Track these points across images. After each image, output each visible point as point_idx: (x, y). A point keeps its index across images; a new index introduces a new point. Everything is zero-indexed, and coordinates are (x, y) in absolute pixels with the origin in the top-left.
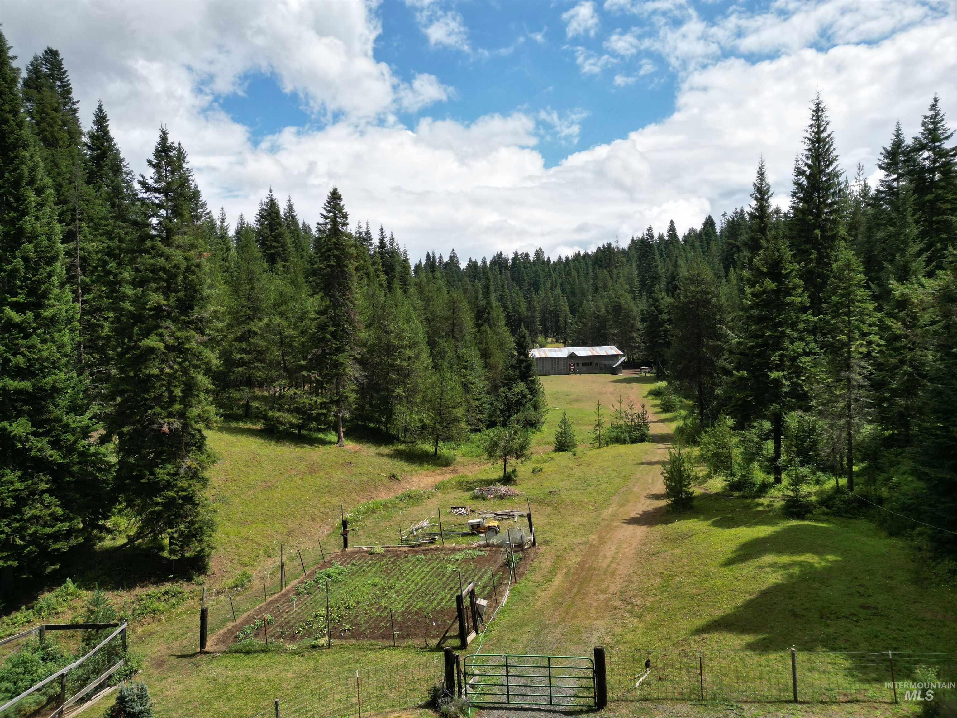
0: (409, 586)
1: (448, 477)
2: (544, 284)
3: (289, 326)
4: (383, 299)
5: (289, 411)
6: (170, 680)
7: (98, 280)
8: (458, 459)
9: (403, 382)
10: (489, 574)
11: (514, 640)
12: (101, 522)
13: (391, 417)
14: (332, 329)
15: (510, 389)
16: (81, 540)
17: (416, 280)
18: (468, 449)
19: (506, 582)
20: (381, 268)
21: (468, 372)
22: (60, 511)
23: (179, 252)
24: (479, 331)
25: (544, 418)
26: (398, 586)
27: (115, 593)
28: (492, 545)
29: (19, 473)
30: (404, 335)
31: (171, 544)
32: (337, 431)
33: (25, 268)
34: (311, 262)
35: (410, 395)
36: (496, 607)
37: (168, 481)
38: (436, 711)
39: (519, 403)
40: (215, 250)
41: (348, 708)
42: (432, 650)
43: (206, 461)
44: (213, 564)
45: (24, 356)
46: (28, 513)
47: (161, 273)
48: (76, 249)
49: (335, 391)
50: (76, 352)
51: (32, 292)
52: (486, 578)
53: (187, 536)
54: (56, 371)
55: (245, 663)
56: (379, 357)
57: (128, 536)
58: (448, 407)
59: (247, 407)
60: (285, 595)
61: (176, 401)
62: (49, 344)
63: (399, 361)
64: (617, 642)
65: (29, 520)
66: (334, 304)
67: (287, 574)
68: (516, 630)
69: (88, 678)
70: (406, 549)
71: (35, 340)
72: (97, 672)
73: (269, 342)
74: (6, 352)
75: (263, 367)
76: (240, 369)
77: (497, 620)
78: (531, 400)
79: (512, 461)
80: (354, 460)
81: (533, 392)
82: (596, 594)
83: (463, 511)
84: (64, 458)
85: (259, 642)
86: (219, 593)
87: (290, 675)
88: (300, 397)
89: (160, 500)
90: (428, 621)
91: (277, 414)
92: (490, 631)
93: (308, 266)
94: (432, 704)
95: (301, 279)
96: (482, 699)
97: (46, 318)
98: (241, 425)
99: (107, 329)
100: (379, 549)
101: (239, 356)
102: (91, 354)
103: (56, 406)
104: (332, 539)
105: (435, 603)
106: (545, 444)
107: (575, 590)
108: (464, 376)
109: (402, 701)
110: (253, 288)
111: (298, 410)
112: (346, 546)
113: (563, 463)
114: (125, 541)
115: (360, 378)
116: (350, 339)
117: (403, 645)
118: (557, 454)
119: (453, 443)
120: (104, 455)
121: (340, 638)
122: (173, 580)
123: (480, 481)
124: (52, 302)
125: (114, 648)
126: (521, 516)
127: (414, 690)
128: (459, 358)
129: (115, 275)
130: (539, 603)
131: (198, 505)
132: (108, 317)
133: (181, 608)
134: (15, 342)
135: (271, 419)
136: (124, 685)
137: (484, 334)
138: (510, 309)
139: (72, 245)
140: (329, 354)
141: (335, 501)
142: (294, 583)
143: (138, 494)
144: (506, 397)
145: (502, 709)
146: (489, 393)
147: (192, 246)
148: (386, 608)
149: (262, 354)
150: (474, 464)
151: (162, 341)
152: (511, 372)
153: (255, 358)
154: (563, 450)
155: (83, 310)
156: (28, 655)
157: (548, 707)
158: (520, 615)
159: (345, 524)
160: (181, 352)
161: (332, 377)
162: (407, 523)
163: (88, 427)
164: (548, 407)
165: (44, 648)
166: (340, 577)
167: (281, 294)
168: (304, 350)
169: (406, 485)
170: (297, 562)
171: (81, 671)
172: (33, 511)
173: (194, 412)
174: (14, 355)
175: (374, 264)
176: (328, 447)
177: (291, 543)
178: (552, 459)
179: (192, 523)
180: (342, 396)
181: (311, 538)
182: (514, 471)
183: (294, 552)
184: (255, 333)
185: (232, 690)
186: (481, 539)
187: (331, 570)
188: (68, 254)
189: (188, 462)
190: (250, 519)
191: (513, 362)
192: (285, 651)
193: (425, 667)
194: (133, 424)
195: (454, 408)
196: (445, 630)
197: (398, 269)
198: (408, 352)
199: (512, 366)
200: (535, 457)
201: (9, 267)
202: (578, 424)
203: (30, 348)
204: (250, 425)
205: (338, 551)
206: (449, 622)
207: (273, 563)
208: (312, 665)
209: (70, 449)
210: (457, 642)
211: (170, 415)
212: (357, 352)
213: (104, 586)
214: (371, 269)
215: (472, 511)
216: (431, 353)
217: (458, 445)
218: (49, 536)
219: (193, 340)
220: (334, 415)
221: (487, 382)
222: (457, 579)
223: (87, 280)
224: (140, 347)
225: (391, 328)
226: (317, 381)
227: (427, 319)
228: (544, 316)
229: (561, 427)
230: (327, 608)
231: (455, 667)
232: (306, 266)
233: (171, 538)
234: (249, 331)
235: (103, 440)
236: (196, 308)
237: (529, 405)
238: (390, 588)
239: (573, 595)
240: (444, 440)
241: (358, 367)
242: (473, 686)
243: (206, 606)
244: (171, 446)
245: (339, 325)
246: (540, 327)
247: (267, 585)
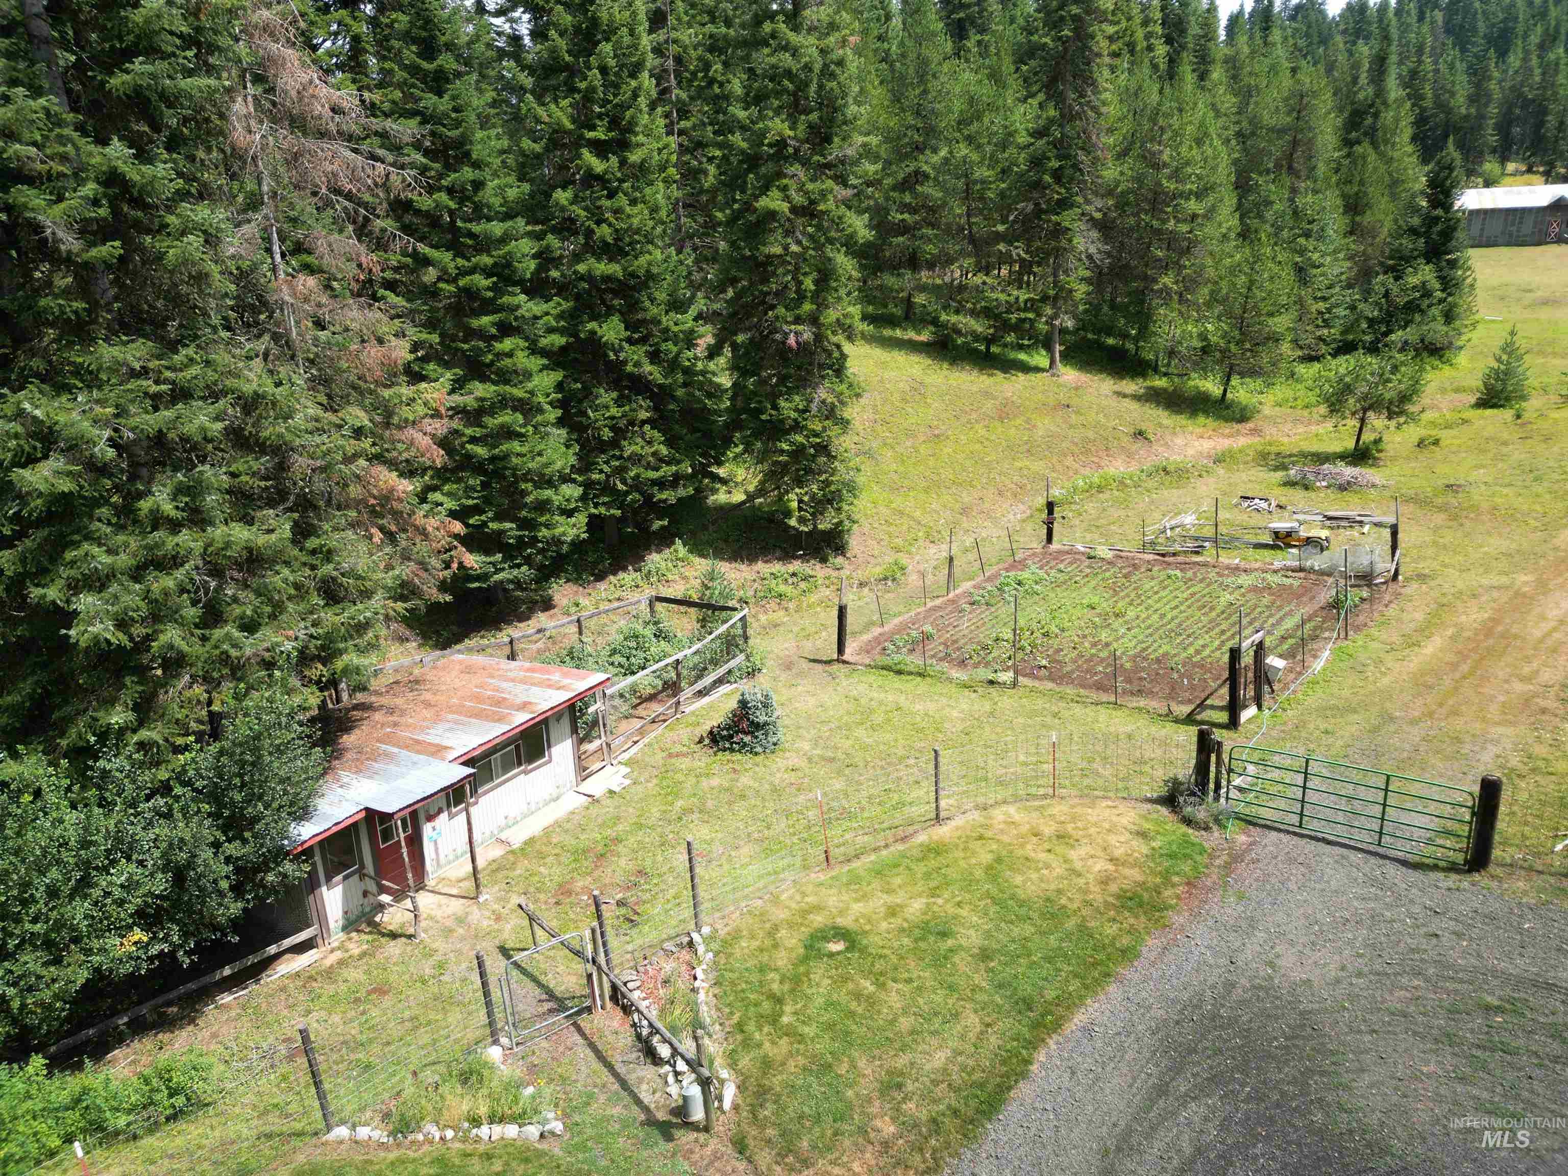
0: (1148, 617)
1: (1242, 441)
2: (1525, 36)
3: (981, 162)
4: (1155, 97)
5: (973, 313)
6: (800, 688)
7: (699, 95)
8: (1267, 410)
9: (1177, 263)
10: (1296, 619)
11: (1327, 732)
12: (714, 469)
13: (1146, 328)
14: (1054, 164)
15: (1397, 279)
16: (691, 490)
17: (1227, 51)
18: (1289, 394)
19: (1327, 634)
20: (1159, 29)
21: (1311, 244)
22: (664, 450)
23: (812, 40)
24: (1348, 155)
25: (1464, 337)
26: (1131, 614)
27: (734, 565)
28: (1311, 570)
29: (615, 395)
30: (1189, 170)
31: (800, 509)
32: (1048, 347)
33: (603, 85)
34: (1029, 30)
35: (1187, 289)
36: (1300, 673)
37: (795, 420)
38: (1174, 812)
39: (1412, 307)
40: (868, 20)
41: (1037, 778)
42: (1177, 721)
43: (847, 393)
44: (854, 543)
45: (610, 225)
46: (629, 449)
47: (786, 82)
48: (667, 42)
49: (1051, 279)
50: (673, 216)
51: (614, 123)
52: (1290, 623)
53: (820, 501)
54: (650, 247)
55: (897, 685)
56: (1137, 215)
57: (746, 492)
58: (1258, 314)
59: (908, 302)
60: (953, 602)
61: (805, 297)
62: (640, 206)
63: (1172, 222)
64: (1534, 770)
65: (629, 458)
66: (1062, 116)
67: (957, 570)
68: (1334, 716)
69: (705, 669)
70: (1151, 557)
71: (622, 200)
72: (715, 663)
73: (946, 191)
74: (588, 219)
75: (936, 236)
76: (901, 239)
77: (1300, 696)
78: (1441, 301)
79: (1377, 421)
80: (1074, 402)
81: (1449, 284)
82: (1506, 681)
83: (1264, 505)
84: (665, 377)
85: (914, 661)
86: (862, 585)
87: (955, 714)
88: (993, 289)
89: (785, 447)
90: (1175, 676)
91: (954, 319)
92: (1284, 710)
93: (1021, 38)
94: (1170, 800)
95: (1007, 66)
96: (1253, 810)
97: (633, 166)
98: (898, 333)
99: (711, 176)
100: (1104, 552)
101: (899, 217)
102: (692, 217)
103: (652, 300)
104: (1029, 528)
105: (1191, 650)
106: (1457, 390)
107: (1465, 668)
108: (1302, 252)
109: (1120, 785)
110: (925, 92)
111: (987, 313)
112: (1049, 538)
113: (1490, 430)
114: (743, 497)
115: (1097, 257)
116: (1085, 182)
117: (1130, 705)
118: (1480, 412)
119: (1259, 381)
120: (714, 374)
121: (1031, 676)
122: (804, 558)
123: (1304, 455)
124: (641, 138)
125: (734, 637)
126: (1377, 525)
127: (1141, 773)
128: (1296, 213)
129: (721, 85)
130: (1386, 681)
131: (835, 457)
132: (713, 157)
133: (813, 598)
134: (599, 203)
135: (944, 326)
136: (745, 686)
137: (1360, 162)
138: (1428, 103)
139: (661, 36)
140: (1046, 212)
141: (1038, 466)
142: (967, 585)
143: (757, 435)
144: (1386, 295)
145: (1288, 832)
146: (1350, 286)
147: (833, 27)
148: (1107, 645)
149: (934, 212)
150: (1296, 421)
151: (787, 198)
152: (1406, 243)
153: (924, 220)
154: (1493, 406)
155: (681, 145)
156: (639, 628)
157: (1371, 848)
158: (1346, 693)
159: (1050, 506)
160: (812, 216)
161: (1048, 254)
162: (1157, 515)
163: (692, 331)
164: (1477, 317)
165: (656, 623)
166: (1037, 587)
167: (971, 101)
168: (1004, 205)
169: (1160, 449)
170: (972, 556)
171: (696, 659)
172: (633, 448)
173: (831, 315)
174: (598, 223)
175: (1146, 23)
176: (1032, 377)
177: (965, 525)
178: (1465, 421)
179: (827, 483)
180: (1062, 289)
181: (995, 521)
182: (1378, 441)
183: (969, 541)
184: (926, 176)
185: (879, 718)
186: (1290, 557)
187: (1025, 575)
188: (658, 51)
189: (822, 393)
190: (906, 483)
191: (1416, 221)
192: (950, 680)
193: (1164, 743)
194: (749, 329)
195: (1271, 315)
196: (1203, 696)
197: (1194, 29)
198: (1193, 206)
199: (1413, 231)
200: (1428, 416)
201: (583, 85)
202: (1541, 353)
203: (617, 211)
204: (911, 335)
205: (1037, 545)
206: (1213, 685)
207: (937, 553)
208: (988, 707)
209: (673, 365)
210: (1223, 717)
211: (798, 320)
212: (1095, 207)
213: (719, 555)
214: (1140, 34)
215: (1280, 507)
216: (1239, 207)
217: (1270, 385)
218: (654, 482)
219: (830, 197)
220: (1047, 323)
221: (1348, 264)
222: (1235, 618)
223: (684, 96)
224: (756, 210)
225: (1165, 157)
226: (1022, 261)
227: (1239, 134)
228: (1509, 111)
229: (1499, 360)
230: (1015, 630)
231: (1213, 757)
232: (1019, 38)
233: (800, 501)
234: (917, 173)
235: (713, 353)
236: (836, 139)
237: (1435, 311)
238: (1117, 615)
239: (1457, 675)
240: (1242, 375)
241: (1095, 234)
242: (1240, 789)
243: (844, 602)
244: (799, 368)
245: (1067, 157)
246: (1492, 139)
247: (928, 582)
